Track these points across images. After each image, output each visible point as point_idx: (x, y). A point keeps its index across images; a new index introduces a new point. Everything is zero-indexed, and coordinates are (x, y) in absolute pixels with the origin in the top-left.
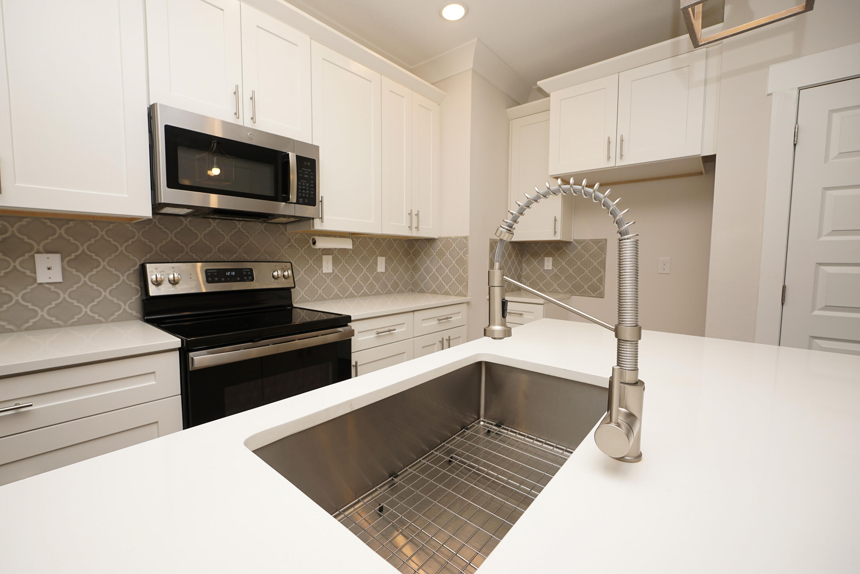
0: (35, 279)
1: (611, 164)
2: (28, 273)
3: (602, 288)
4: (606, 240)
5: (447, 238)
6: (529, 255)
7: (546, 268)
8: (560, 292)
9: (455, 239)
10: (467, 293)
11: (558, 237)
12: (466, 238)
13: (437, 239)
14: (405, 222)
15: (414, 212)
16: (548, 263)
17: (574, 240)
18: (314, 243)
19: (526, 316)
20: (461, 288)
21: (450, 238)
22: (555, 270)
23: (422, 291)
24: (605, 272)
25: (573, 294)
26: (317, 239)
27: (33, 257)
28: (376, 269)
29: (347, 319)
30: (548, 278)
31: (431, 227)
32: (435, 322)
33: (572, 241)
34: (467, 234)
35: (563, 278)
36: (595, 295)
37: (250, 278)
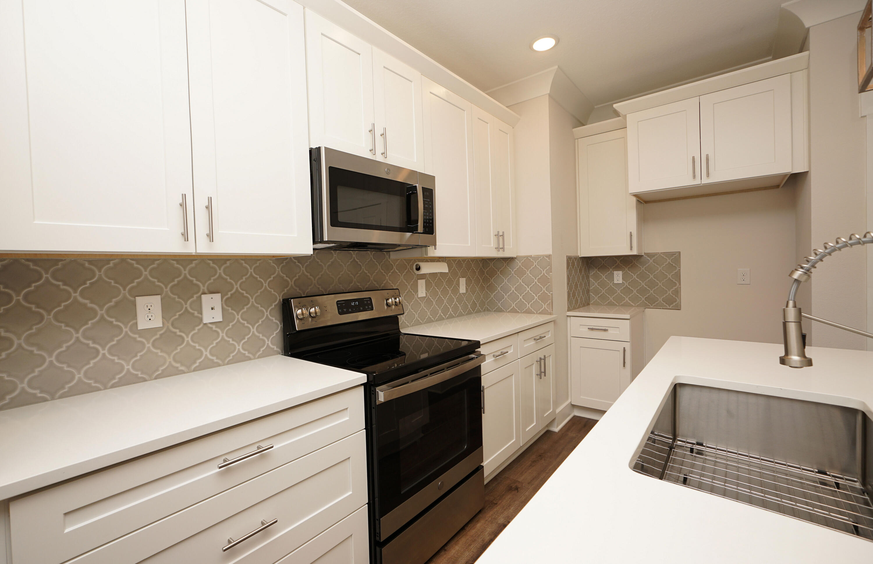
0: (201, 320)
1: (697, 182)
2: (196, 314)
3: (678, 300)
4: (679, 253)
5: (527, 257)
6: (597, 270)
7: (615, 282)
8: (632, 306)
9: (536, 258)
10: (552, 311)
11: (635, 252)
12: (549, 256)
13: (515, 258)
14: (493, 244)
15: (501, 234)
16: (618, 277)
17: (645, 253)
18: (418, 269)
19: (611, 331)
20: (545, 306)
21: (531, 256)
22: (626, 284)
23: (499, 310)
24: (680, 284)
25: (646, 307)
26: (422, 264)
27: (200, 298)
28: (459, 291)
29: (477, 344)
30: (619, 291)
31: (512, 247)
32: (533, 342)
33: (643, 255)
34: (550, 252)
35: (635, 291)
36: (670, 308)
37: (370, 307)
